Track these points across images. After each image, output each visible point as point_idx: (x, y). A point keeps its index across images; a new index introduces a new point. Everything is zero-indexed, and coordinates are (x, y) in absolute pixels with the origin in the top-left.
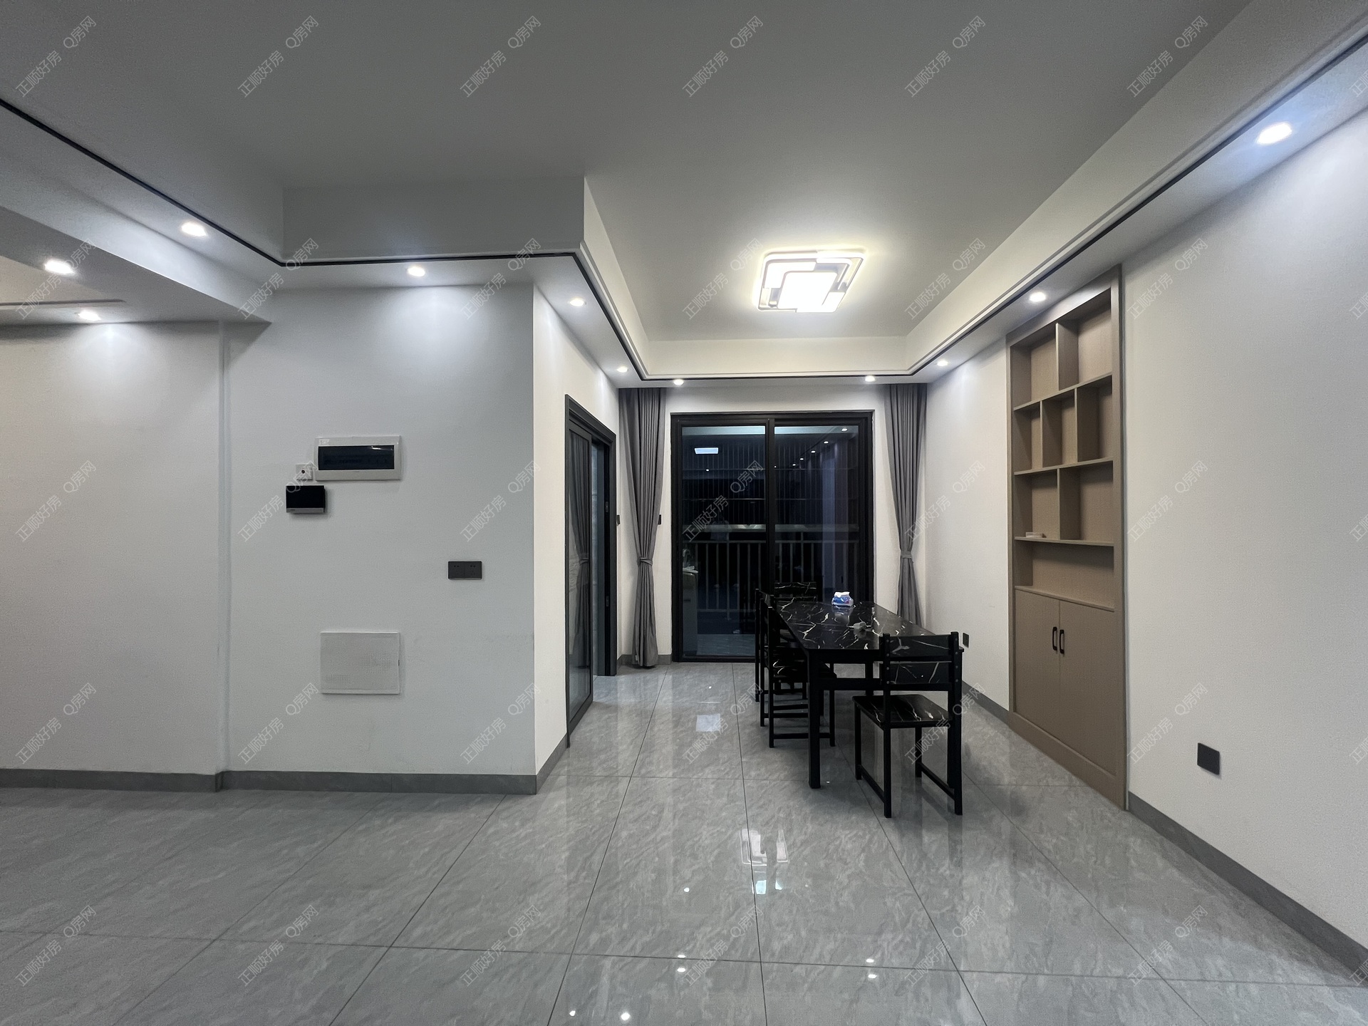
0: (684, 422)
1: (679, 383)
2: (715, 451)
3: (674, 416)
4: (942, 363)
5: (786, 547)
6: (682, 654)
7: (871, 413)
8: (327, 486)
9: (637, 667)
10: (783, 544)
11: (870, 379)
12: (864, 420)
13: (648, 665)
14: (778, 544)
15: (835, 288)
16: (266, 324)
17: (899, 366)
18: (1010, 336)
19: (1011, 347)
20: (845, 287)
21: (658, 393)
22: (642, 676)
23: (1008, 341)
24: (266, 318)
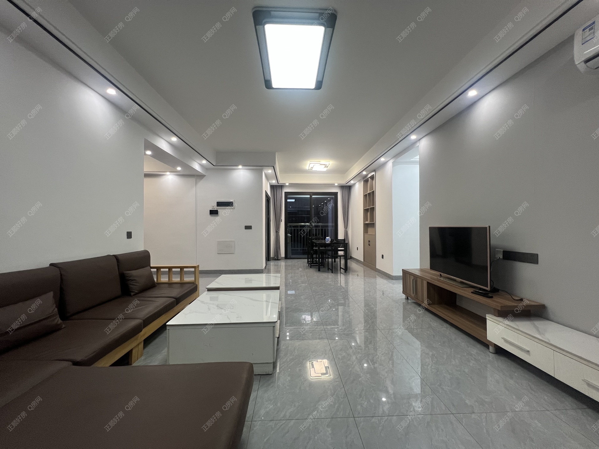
0: (288, 194)
1: (287, 184)
2: (293, 200)
3: (285, 192)
4: (352, 182)
5: (316, 230)
6: (286, 257)
7: (337, 193)
8: (218, 210)
9: (276, 260)
10: (315, 229)
11: (336, 184)
12: (336, 194)
13: (279, 259)
14: (314, 229)
15: (325, 167)
16: (205, 176)
17: (343, 182)
18: (363, 178)
19: (364, 181)
20: (327, 167)
21: (281, 187)
22: (276, 262)
23: (363, 180)
24: (206, 175)
